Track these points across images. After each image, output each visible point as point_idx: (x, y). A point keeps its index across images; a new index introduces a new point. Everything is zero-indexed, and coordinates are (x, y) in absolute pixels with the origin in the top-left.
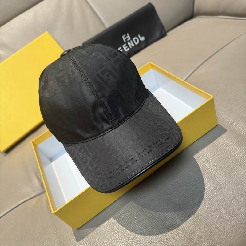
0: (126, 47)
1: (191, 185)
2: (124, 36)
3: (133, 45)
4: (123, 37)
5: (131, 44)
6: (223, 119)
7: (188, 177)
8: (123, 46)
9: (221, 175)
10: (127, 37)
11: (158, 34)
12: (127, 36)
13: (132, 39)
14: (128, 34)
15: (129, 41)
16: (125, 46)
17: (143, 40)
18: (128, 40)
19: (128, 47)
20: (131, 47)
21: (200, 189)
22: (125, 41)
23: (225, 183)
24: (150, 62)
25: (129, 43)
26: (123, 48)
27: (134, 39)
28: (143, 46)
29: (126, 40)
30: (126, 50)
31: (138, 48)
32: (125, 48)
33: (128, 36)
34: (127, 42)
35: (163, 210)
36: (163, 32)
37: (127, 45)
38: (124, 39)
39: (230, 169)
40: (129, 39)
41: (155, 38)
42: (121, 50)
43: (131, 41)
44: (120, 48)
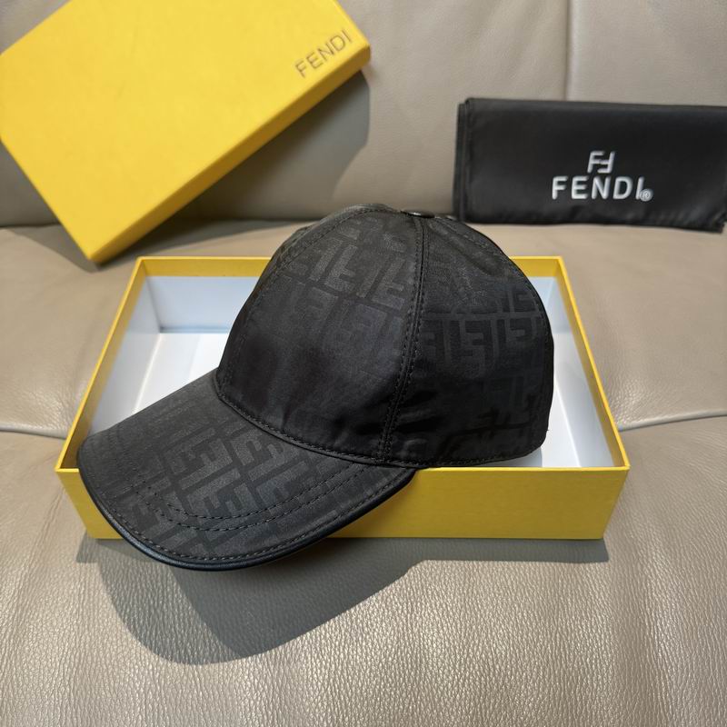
0: (582, 187)
2: (600, 154)
3: (604, 195)
4: (593, 154)
5: (600, 189)
8: (576, 179)
10: (604, 163)
11: (697, 213)
12: (606, 157)
13: (613, 176)
14: (612, 155)
15: (603, 177)
16: (579, 183)
17: (643, 199)
18: (601, 171)
19: (588, 190)
20: (594, 195)
22: (590, 169)
25: (596, 181)
26: (568, 184)
27: (619, 180)
28: (630, 216)
29: (596, 167)
30: (575, 196)
32: (575, 188)
33: (610, 162)
34: (594, 174)
36: (717, 217)
37: (589, 184)
38: (592, 162)
40: (608, 170)
41: (681, 216)
42: (560, 183)
43: (607, 181)
44: (563, 179)
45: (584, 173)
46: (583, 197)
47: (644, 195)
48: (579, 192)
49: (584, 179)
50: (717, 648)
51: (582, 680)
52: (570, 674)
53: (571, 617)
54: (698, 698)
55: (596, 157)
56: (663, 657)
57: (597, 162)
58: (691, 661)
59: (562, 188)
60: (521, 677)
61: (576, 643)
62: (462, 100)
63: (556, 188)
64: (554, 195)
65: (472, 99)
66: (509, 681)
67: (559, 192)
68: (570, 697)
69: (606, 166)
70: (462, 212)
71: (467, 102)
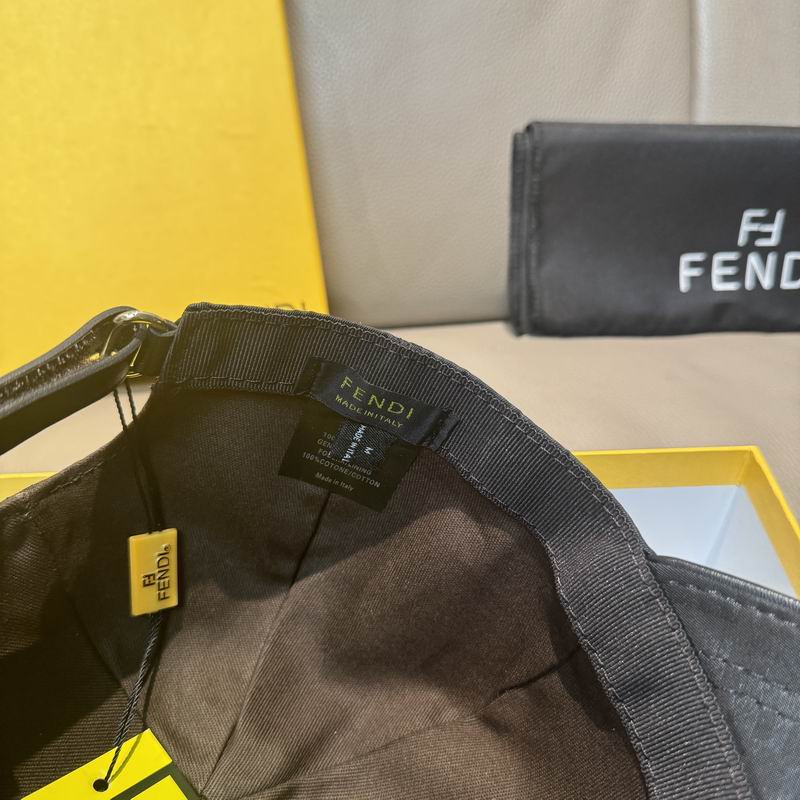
0: (730, 271)
2: (761, 213)
3: (767, 283)
4: (748, 214)
5: (760, 273)
8: (719, 258)
10: (766, 228)
12: (769, 219)
13: (781, 250)
14: (780, 216)
15: (764, 253)
16: (726, 264)
18: (761, 243)
19: (740, 276)
20: (749, 284)
22: (742, 240)
24: (753, 449)
25: (753, 260)
26: (706, 265)
27: (790, 257)
29: (753, 236)
30: (718, 286)
31: (778, 313)
32: (717, 271)
33: (775, 228)
34: (750, 247)
37: (741, 264)
38: (746, 227)
40: (773, 241)
42: (694, 264)
43: (772, 258)
44: (698, 257)
45: (732, 246)
46: (732, 286)
48: (726, 279)
49: (732, 256)
55: (754, 220)
57: (755, 227)
59: (696, 272)
62: (520, 126)
63: (686, 274)
64: (684, 286)
65: (539, 123)
67: (693, 279)
69: (768, 235)
70: (524, 317)
71: (529, 128)
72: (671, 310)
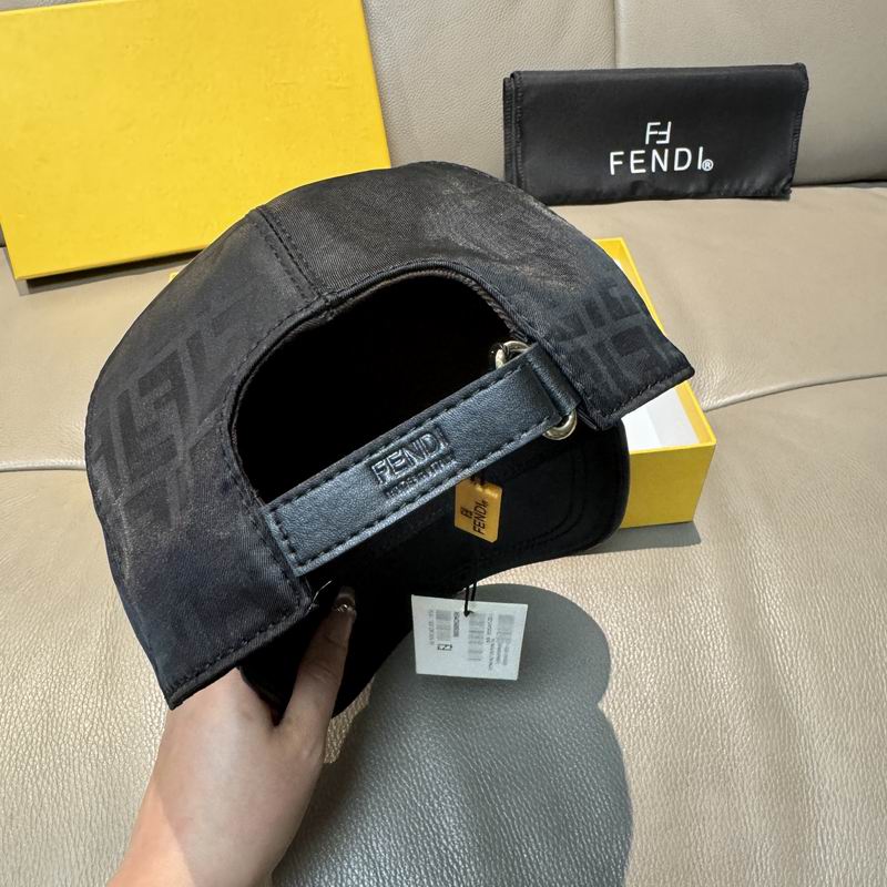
0: (641, 161)
1: (547, 743)
2: (658, 124)
3: (665, 168)
4: (650, 124)
5: (660, 161)
6: (764, 608)
7: (553, 713)
8: (633, 153)
9: (644, 769)
10: (662, 133)
11: (761, 180)
12: (663, 128)
13: (672, 147)
14: (670, 125)
15: (661, 149)
16: (637, 157)
17: (705, 169)
18: (660, 142)
19: (647, 164)
20: (653, 168)
21: (562, 770)
22: (647, 141)
23: (641, 801)
25: (655, 153)
26: (626, 159)
27: (678, 150)
28: (692, 189)
29: (654, 138)
30: (633, 171)
31: (673, 186)
32: (633, 161)
33: (668, 132)
34: (653, 145)
35: (427, 761)
37: (647, 157)
38: (649, 133)
39: (681, 771)
40: (667, 141)
41: (745, 186)
42: (616, 158)
43: (667, 152)
44: (620, 153)
45: (642, 146)
46: (642, 171)
47: (706, 165)
48: (637, 166)
49: (642, 152)
50: (825, 607)
51: (699, 652)
52: (687, 647)
53: (681, 594)
54: (812, 656)
55: (653, 128)
56: (775, 621)
57: (655, 133)
58: (803, 623)
59: (620, 162)
60: (639, 656)
61: (689, 619)
62: (508, 74)
63: (613, 163)
64: (613, 172)
65: (519, 73)
66: (629, 660)
67: (616, 166)
68: (690, 670)
69: (664, 137)
71: (512, 75)
72: (605, 187)
